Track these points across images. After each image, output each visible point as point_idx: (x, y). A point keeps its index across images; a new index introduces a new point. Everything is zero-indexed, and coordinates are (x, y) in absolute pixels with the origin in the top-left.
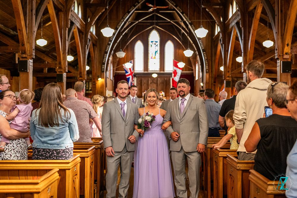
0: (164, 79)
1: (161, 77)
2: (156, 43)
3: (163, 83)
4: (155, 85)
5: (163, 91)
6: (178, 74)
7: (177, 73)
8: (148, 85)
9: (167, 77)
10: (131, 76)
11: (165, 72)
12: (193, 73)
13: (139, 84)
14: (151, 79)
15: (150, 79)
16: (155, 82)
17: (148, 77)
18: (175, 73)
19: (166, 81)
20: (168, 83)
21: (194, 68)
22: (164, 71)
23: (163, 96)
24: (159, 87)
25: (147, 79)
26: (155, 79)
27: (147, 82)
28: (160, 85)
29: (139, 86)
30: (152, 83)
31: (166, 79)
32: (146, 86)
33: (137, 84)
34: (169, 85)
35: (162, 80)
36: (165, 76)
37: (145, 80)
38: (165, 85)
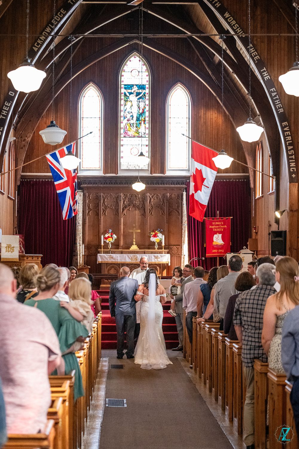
0: (164, 196)
1: (155, 189)
2: (140, 91)
3: (159, 207)
4: (137, 213)
5: (161, 232)
6: (205, 183)
7: (203, 180)
9: (172, 189)
10: (68, 189)
11: (168, 173)
12: (248, 178)
13: (90, 210)
14: (126, 196)
15: (122, 195)
16: (137, 203)
17: (118, 188)
18: (199, 178)
19: (170, 202)
20: (175, 206)
21: (250, 165)
22: (163, 171)
23: (160, 243)
24: (150, 220)
25: (114, 196)
26: (139, 196)
27: (115, 204)
28: (151, 213)
29: (89, 214)
30: (129, 208)
31: (168, 196)
32: (112, 216)
33: (83, 211)
34: (179, 213)
35: (157, 197)
36: (168, 187)
37: (108, 198)
38: (166, 214)
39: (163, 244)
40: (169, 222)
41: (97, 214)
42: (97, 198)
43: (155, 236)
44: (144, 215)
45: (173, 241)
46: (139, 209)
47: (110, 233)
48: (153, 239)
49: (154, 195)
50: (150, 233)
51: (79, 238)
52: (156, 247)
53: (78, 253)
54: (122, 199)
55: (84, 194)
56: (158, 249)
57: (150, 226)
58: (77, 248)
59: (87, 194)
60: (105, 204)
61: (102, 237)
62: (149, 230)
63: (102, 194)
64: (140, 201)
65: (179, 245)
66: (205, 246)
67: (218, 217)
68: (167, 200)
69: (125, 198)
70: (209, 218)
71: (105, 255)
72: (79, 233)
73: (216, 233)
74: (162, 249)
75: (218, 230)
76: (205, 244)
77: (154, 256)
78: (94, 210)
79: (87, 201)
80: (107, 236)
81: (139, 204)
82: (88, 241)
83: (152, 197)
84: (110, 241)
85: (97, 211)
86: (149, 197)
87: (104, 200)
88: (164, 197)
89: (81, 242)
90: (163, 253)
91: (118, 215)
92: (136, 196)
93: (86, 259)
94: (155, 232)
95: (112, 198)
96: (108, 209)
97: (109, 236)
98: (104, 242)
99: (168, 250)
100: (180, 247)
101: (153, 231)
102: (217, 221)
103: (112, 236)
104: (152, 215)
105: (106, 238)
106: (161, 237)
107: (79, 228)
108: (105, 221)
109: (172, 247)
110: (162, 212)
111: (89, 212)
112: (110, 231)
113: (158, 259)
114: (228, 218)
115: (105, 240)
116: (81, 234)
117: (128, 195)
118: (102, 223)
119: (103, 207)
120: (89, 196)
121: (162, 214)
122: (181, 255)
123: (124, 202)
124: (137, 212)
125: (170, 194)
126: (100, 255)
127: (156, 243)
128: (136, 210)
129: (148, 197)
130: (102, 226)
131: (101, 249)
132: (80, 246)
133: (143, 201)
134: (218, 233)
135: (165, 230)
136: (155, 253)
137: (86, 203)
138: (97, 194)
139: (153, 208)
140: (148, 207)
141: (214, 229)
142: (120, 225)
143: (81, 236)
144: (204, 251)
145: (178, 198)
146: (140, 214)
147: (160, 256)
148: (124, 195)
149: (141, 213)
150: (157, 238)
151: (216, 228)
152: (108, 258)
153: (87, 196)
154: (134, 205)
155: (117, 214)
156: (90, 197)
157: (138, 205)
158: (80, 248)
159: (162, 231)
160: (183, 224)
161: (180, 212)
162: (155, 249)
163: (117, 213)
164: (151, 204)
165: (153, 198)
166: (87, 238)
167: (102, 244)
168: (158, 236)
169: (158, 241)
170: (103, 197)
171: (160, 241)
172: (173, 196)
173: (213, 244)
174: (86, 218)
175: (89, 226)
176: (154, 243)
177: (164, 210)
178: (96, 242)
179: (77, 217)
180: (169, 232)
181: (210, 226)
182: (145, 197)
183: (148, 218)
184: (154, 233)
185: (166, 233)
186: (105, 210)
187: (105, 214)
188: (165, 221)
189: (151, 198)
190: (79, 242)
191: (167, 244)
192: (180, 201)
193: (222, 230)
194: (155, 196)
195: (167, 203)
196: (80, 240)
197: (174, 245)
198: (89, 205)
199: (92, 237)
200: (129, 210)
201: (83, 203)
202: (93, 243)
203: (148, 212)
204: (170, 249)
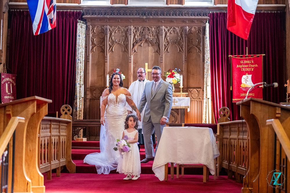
0: (182, 29)
1: (171, 21)
3: (177, 42)
4: (150, 50)
5: (178, 72)
8: (126, 48)
9: (192, 21)
11: (187, 4)
12: (282, 9)
13: (94, 45)
14: (137, 29)
15: (132, 28)
17: (128, 20)
19: (189, 36)
20: (195, 42)
22: (181, 1)
23: (177, 85)
24: (166, 57)
25: (122, 29)
26: (153, 29)
27: (124, 38)
28: (167, 50)
29: (93, 51)
30: (141, 44)
31: (188, 30)
32: (121, 53)
33: (86, 47)
34: (200, 50)
35: (174, 31)
36: (187, 19)
37: (115, 32)
38: (184, 51)
39: (181, 86)
40: (188, 60)
41: (103, 51)
42: (103, 32)
43: (172, 76)
44: (158, 52)
45: (192, 84)
46: (152, 45)
48: (169, 80)
49: (170, 29)
50: (165, 73)
51: (79, 78)
53: (78, 95)
54: (132, 33)
55: (87, 27)
56: (175, 92)
57: (165, 65)
58: (76, 89)
59: (91, 27)
60: (112, 39)
61: (108, 76)
63: (108, 27)
64: (154, 35)
65: (200, 88)
66: (231, 89)
67: (247, 54)
68: (186, 34)
69: (136, 32)
70: (236, 56)
72: (79, 71)
73: (244, 73)
74: (180, 92)
75: (247, 69)
76: (231, 87)
78: (98, 45)
79: (91, 35)
81: (153, 39)
82: (91, 83)
83: (168, 31)
85: (103, 47)
86: (165, 31)
87: (111, 34)
88: (182, 31)
89: (82, 83)
90: (181, 96)
91: (128, 52)
92: (149, 30)
93: (88, 103)
94: (171, 72)
95: (121, 32)
96: (116, 44)
99: (187, 93)
100: (201, 90)
101: (170, 71)
102: (246, 60)
104: (168, 52)
106: (179, 78)
107: (79, 65)
108: (112, 59)
109: (192, 89)
110: (179, 48)
111: (93, 48)
113: (176, 104)
114: (259, 55)
116: (82, 74)
117: (140, 28)
118: (108, 61)
119: (109, 43)
120: (93, 28)
121: (180, 51)
122: (203, 99)
123: (134, 36)
124: (150, 48)
125: (189, 27)
128: (149, 45)
129: (163, 31)
130: (108, 65)
132: (80, 87)
133: (157, 36)
134: (247, 74)
135: (184, 69)
137: (89, 37)
138: (103, 26)
139: (169, 43)
140: (163, 42)
141: (242, 69)
142: (130, 63)
143: (81, 75)
144: (230, 95)
145: (199, 32)
146: (153, 52)
147: (177, 100)
148: (135, 28)
149: (155, 50)
150: (174, 79)
151: (245, 68)
153: (91, 29)
154: (146, 39)
155: (126, 50)
156: (94, 30)
157: (151, 40)
158: (80, 89)
159: (180, 70)
160: (205, 62)
161: (201, 48)
164: (167, 39)
165: (170, 31)
166: (90, 79)
168: (175, 76)
169: (175, 82)
170: (110, 30)
171: (178, 82)
172: (193, 29)
173: (241, 87)
174: (89, 55)
175: (92, 64)
177: (182, 45)
178: (100, 84)
179: (77, 52)
180: (188, 72)
181: (237, 65)
182: (160, 30)
183: (164, 56)
184: (170, 73)
185: (185, 73)
186: (111, 46)
187: (112, 50)
188: (184, 59)
189: (166, 32)
190: (79, 82)
191: (186, 86)
192: (201, 36)
193: (253, 70)
194: (172, 29)
195: (185, 37)
196: (80, 80)
197: (194, 88)
198: (93, 39)
199: (96, 78)
200: (140, 46)
201: (86, 37)
202: (97, 85)
203: (163, 48)
204: (189, 92)
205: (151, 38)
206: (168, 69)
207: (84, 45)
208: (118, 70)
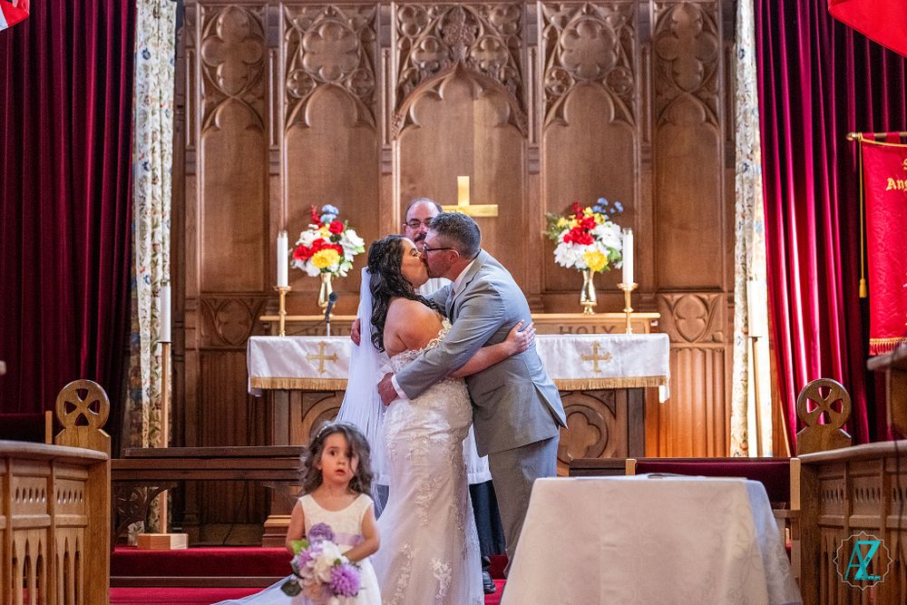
0: (628, 15)
3: (604, 77)
4: (481, 113)
5: (614, 217)
8: (364, 108)
13: (216, 97)
14: (415, 20)
15: (394, 13)
19: (661, 47)
20: (692, 73)
24: (554, 149)
25: (347, 19)
26: (491, 19)
27: (357, 61)
28: (559, 114)
29: (213, 123)
30: (437, 87)
31: (653, 17)
32: (343, 133)
33: (179, 107)
34: (715, 114)
35: (589, 24)
38: (639, 116)
39: (628, 284)
40: (657, 161)
41: (259, 123)
42: (258, 36)
43: (582, 236)
44: (516, 122)
45: (680, 268)
46: (490, 92)
47: (328, 226)
48: (567, 255)
49: (572, 14)
50: (549, 220)
51: (149, 252)
52: (590, 296)
53: (145, 332)
54: (394, 36)
55: (181, 11)
56: (597, 309)
57: (553, 184)
58: (137, 305)
59: (200, 10)
60: (299, 65)
61: (283, 243)
62: (544, 204)
63: (282, 10)
64: (497, 45)
65: (718, 289)
66: (862, 294)
68: (645, 39)
69: (412, 30)
70: (884, 134)
71: (291, 340)
72: (148, 221)
74: (620, 308)
76: (862, 281)
77: (577, 345)
78: (237, 97)
79: (201, 51)
80: (307, 238)
81: (492, 63)
82: (208, 273)
83: (564, 22)
84: (330, 265)
85: (259, 106)
86: (547, 23)
87: (294, 44)
88: (629, 23)
89: (163, 274)
90: (629, 329)
91: (374, 127)
92: (471, 20)
93: (192, 371)
94: (580, 215)
95: (341, 32)
96: (319, 91)
97: (321, 241)
98: (295, 275)
99: (657, 315)
100: (722, 298)
101: (574, 210)
103: (336, 238)
104: (565, 125)
105: (304, 253)
106: (616, 245)
107: (149, 192)
108: (301, 161)
109: (677, 296)
110: (616, 104)
111: (210, 110)
112: (327, 213)
113: (602, 365)
115: (299, 263)
116: (164, 231)
117: (430, 12)
118: (284, 168)
119: (289, 84)
120: (210, 19)
121: (619, 115)
122: (731, 342)
123: (405, 52)
124: (480, 107)
125: (660, 6)
126: (263, 346)
127: (588, 281)
128: (472, 95)
129: (540, 24)
130: (283, 187)
131: (276, 311)
132: (154, 294)
133: (511, 48)
135: (637, 203)
136: (583, 329)
137: (193, 57)
138: (259, 8)
139: (566, 82)
140: (539, 76)
142: (385, 179)
143: (158, 238)
144: (857, 319)
145: (706, 28)
146: (495, 122)
147: (610, 347)
148: (408, 12)
149: (501, 113)
150: (591, 248)
152: (310, 357)
153: (200, 21)
154: (460, 65)
155: (368, 115)
156: (214, 27)
157: (483, 70)
158: (153, 306)
159: (621, 209)
160: (739, 165)
161: (719, 103)
162: (581, 309)
163: (366, 112)
164: (557, 62)
165: (570, 27)
166: (200, 255)
167: (283, 282)
168: (595, 237)
169: (599, 265)
170: (290, 26)
171: (611, 264)
172: (679, 14)
174: (193, 142)
175: (210, 188)
176: (575, 274)
177: (630, 90)
178: (244, 279)
179: (138, 132)
180: (659, 214)
181: (890, 180)
182: (523, 22)
183: (543, 140)
184: (574, 223)
185: (643, 219)
186: (297, 100)
187: (300, 116)
188: (637, 156)
189: (553, 28)
190: (148, 272)
191: (649, 282)
192: (718, 44)
194: (578, 16)
195: (644, 53)
196: (154, 263)
197: (689, 290)
198: (213, 70)
199: (226, 251)
200: (433, 95)
201: (178, 60)
202: (236, 284)
203: (542, 106)
204: (666, 310)
205: (482, 59)
206: (564, 203)
207: (169, 95)
208: (331, 212)
